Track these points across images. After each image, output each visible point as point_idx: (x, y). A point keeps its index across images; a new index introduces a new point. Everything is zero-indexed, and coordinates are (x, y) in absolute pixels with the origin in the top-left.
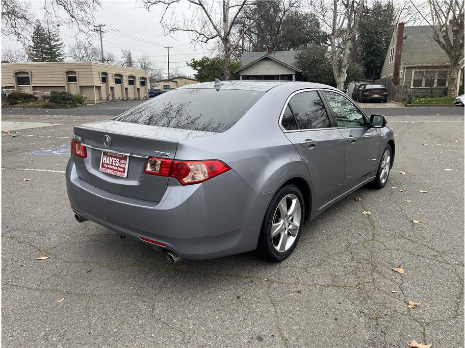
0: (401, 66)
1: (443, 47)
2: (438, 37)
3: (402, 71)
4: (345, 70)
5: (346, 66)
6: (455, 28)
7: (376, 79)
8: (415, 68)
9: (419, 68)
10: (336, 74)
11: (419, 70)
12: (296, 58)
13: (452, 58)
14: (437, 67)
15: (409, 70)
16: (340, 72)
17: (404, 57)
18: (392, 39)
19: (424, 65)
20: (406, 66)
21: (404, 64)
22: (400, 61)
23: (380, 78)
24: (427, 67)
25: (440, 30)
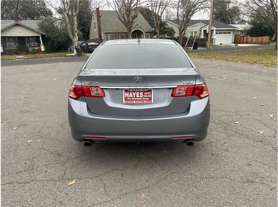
0: (102, 32)
1: (123, 23)
2: (120, 17)
3: (103, 35)
4: (76, 34)
5: (76, 31)
6: (127, 13)
7: (87, 39)
8: (109, 33)
9: (112, 33)
10: (71, 36)
11: (111, 35)
12: (38, 25)
13: (128, 28)
14: (120, 33)
15: (107, 34)
16: (74, 35)
17: (103, 27)
18: (93, 17)
19: (114, 32)
20: (105, 32)
21: (103, 31)
22: (101, 29)
23: (89, 39)
24: (115, 33)
25: (121, 13)
